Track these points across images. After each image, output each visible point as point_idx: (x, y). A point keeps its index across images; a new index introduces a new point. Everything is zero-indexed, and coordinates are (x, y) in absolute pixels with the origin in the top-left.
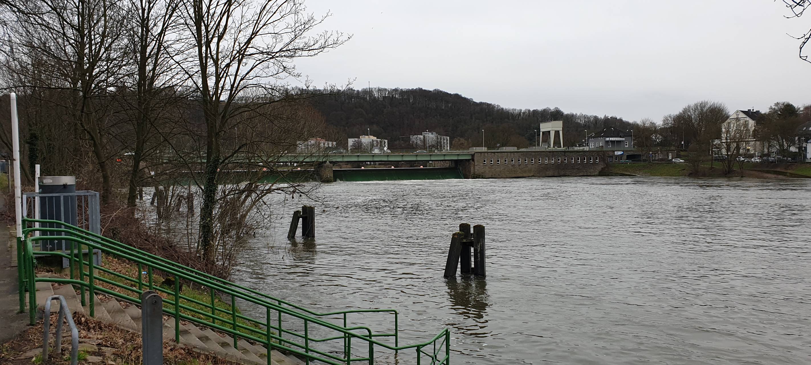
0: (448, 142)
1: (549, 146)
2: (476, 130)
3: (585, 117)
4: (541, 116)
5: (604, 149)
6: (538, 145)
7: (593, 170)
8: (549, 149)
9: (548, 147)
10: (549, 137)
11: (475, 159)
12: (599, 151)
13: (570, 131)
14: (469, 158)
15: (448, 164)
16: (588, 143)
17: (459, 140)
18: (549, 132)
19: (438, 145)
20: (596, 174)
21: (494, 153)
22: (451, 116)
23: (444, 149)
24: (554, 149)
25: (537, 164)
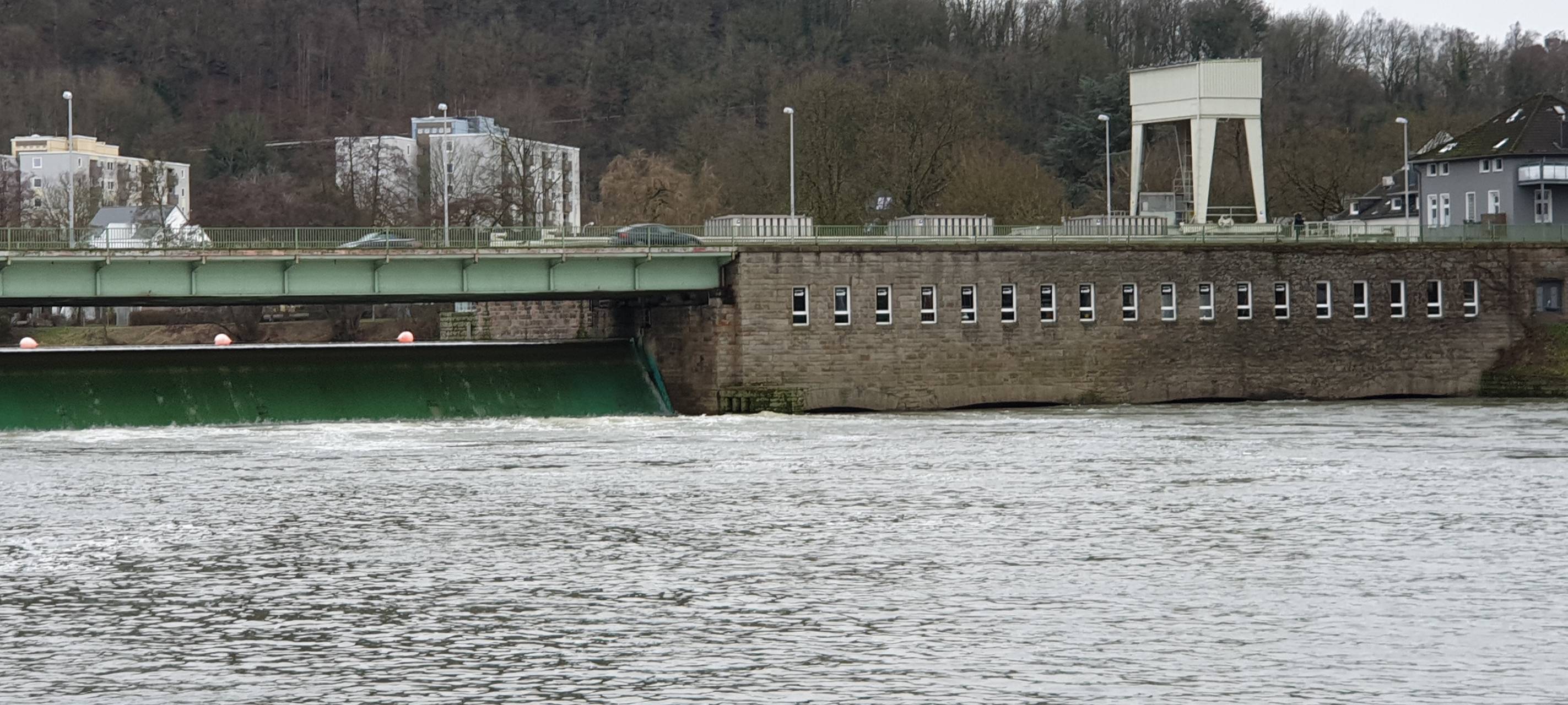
0: (575, 178)
1: (1185, 212)
2: (747, 106)
3: (1395, 36)
4: (1132, 25)
5: (1514, 235)
6: (1121, 205)
7: (1446, 363)
8: (1186, 229)
9: (1180, 217)
10: (1182, 159)
11: (745, 288)
12: (1482, 247)
13: (1309, 123)
14: (704, 280)
15: (574, 322)
16: (1412, 198)
17: (643, 169)
18: (1183, 126)
19: (507, 200)
20: (1464, 384)
21: (858, 251)
22: (592, 19)
23: (547, 223)
24: (1212, 229)
25: (1114, 322)
